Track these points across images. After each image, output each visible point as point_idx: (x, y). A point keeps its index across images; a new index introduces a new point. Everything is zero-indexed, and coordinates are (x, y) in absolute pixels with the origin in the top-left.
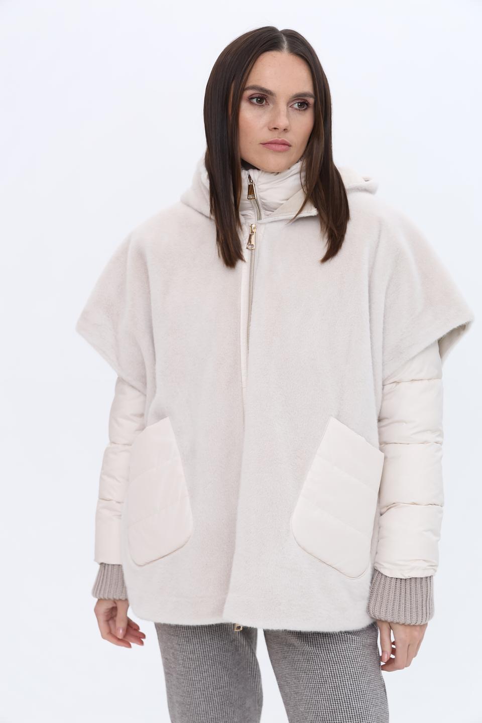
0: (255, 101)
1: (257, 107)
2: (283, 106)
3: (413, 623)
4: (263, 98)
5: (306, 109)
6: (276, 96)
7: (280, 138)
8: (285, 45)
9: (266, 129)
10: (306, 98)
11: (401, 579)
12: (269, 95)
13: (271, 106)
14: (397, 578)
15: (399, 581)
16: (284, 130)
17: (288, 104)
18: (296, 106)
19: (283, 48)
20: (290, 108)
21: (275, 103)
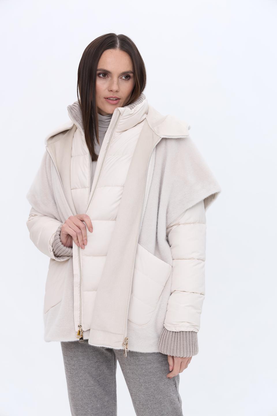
0: (101, 75)
1: (102, 79)
2: (115, 78)
3: (181, 357)
4: (106, 74)
5: (129, 79)
6: (112, 74)
7: (113, 95)
8: (118, 45)
9: (107, 91)
10: (128, 74)
11: (175, 332)
12: (108, 73)
13: (110, 78)
14: (173, 332)
15: (174, 333)
16: (116, 91)
17: (118, 77)
18: (124, 78)
19: (116, 47)
20: (120, 79)
21: (112, 77)
